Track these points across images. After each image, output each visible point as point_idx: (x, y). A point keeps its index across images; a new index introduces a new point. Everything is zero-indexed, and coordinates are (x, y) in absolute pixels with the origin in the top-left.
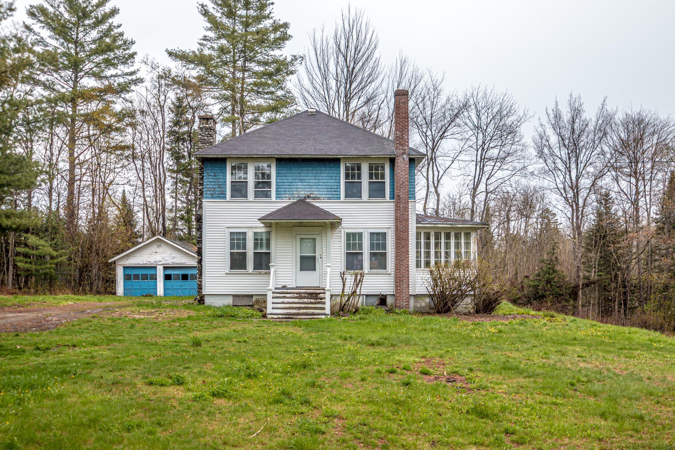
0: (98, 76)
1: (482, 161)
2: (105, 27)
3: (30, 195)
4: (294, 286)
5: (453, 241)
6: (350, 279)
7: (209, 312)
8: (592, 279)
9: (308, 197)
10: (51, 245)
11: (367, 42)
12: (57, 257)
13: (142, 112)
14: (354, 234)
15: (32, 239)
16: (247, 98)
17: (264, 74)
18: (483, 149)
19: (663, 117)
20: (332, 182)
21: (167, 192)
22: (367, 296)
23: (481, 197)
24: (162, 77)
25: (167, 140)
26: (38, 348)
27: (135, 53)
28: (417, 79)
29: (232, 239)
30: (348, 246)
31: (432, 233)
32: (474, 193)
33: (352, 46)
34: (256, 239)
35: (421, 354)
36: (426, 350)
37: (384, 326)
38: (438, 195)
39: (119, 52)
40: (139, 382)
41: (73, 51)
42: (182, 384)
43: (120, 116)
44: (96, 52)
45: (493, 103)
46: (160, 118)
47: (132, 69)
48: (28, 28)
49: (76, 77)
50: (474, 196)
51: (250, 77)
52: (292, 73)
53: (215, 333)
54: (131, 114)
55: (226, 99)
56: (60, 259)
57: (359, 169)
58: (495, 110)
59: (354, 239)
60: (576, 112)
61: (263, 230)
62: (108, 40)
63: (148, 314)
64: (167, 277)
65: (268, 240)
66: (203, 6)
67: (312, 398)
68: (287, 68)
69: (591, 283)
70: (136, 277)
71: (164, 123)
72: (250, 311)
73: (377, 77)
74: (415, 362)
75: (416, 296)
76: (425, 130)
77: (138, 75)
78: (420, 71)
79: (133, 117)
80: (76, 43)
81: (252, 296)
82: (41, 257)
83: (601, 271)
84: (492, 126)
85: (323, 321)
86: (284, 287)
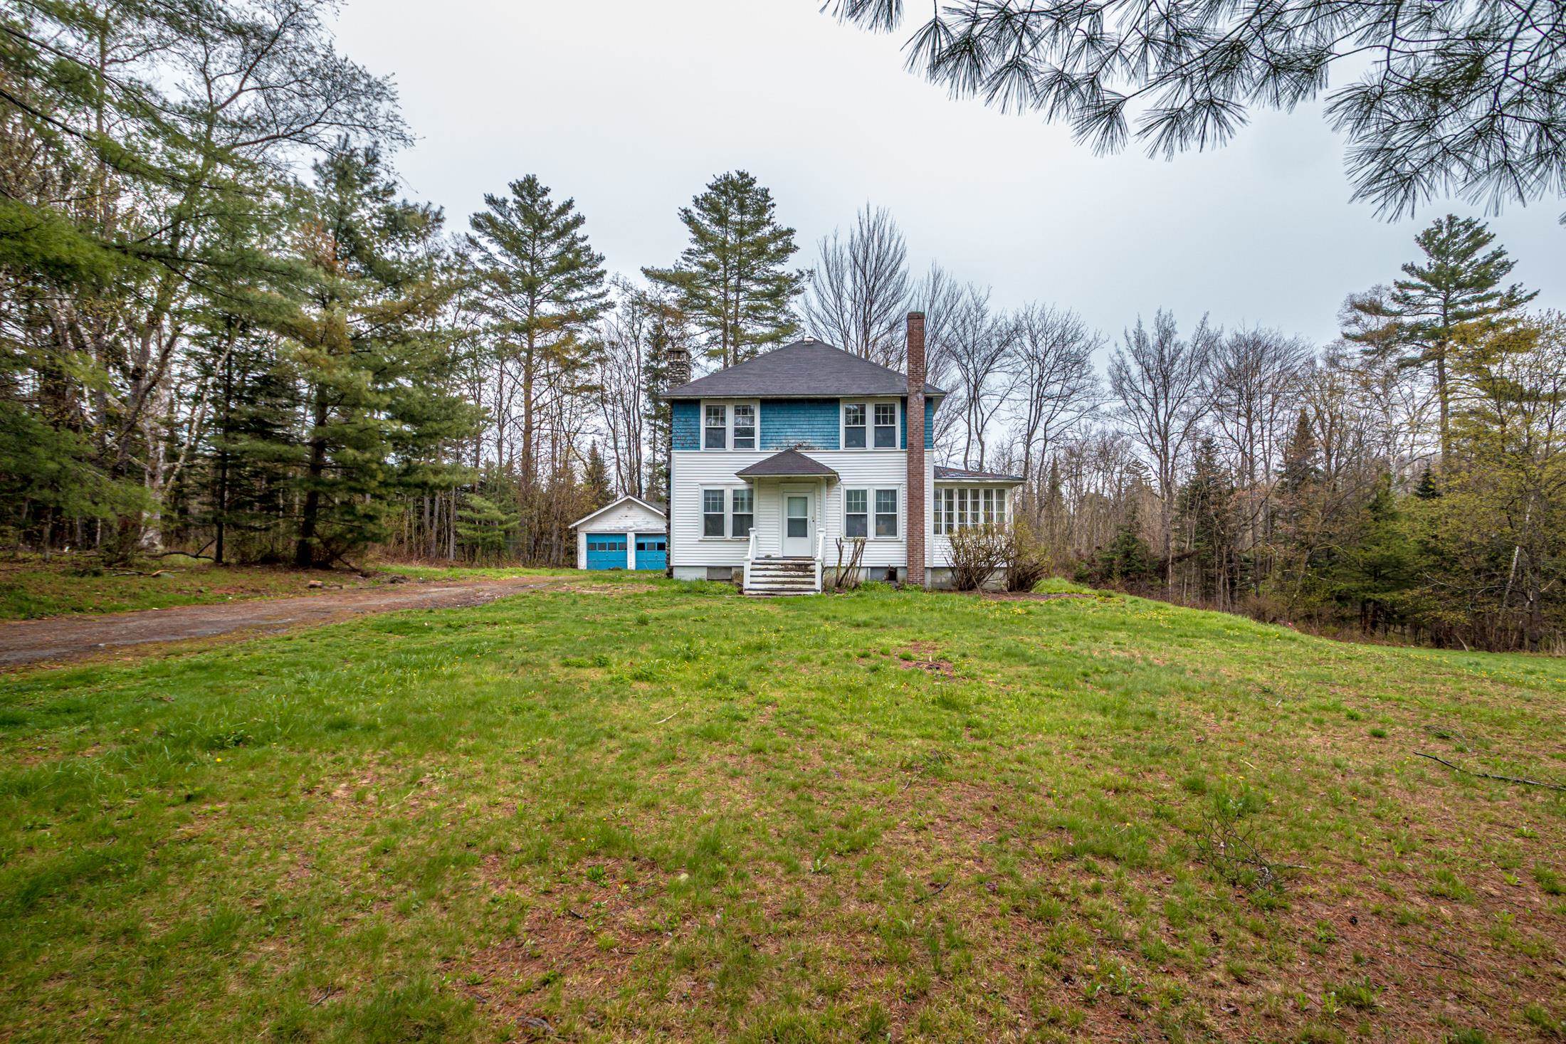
0: (559, 300)
1: (1039, 400)
2: (566, 239)
3: (478, 447)
4: (781, 556)
5: (982, 501)
6: (849, 549)
7: (675, 587)
8: (1186, 551)
9: (800, 446)
10: (499, 508)
11: (891, 251)
12: (506, 522)
13: (612, 343)
14: (857, 492)
15: (476, 500)
16: (743, 326)
17: (763, 294)
18: (1040, 384)
19: (1288, 337)
20: (829, 428)
21: (643, 442)
22: (872, 568)
23: (1037, 446)
24: (637, 304)
25: (643, 378)
26: (449, 626)
27: (605, 272)
28: (954, 297)
29: (706, 499)
30: (849, 507)
31: (956, 491)
32: (1029, 440)
33: (872, 257)
34: (735, 499)
35: (911, 637)
36: (920, 632)
37: (883, 605)
38: (982, 444)
39: (583, 271)
40: (553, 664)
41: (528, 270)
42: (604, 665)
43: (586, 350)
44: (555, 271)
45: (1054, 326)
46: (634, 351)
47: (600, 290)
48: (473, 242)
49: (533, 302)
50: (1028, 445)
51: (745, 298)
52: (797, 292)
53: (673, 610)
54: (599, 347)
55: (714, 326)
56: (511, 524)
57: (863, 411)
58: (1056, 334)
59: (856, 499)
60: (1166, 335)
61: (745, 487)
62: (570, 256)
63: (602, 589)
64: (640, 547)
65: (751, 499)
66: (686, 211)
67: (750, 684)
68: (790, 287)
69: (1185, 556)
70: (602, 546)
71: (639, 357)
72: (724, 586)
73: (904, 296)
74: (900, 645)
75: (934, 569)
76: (964, 361)
77: (608, 298)
78: (959, 287)
79: (601, 350)
80: (533, 260)
81: (730, 568)
82: (489, 523)
83: (1197, 540)
84: (1052, 354)
85: (810, 597)
86: (768, 557)
